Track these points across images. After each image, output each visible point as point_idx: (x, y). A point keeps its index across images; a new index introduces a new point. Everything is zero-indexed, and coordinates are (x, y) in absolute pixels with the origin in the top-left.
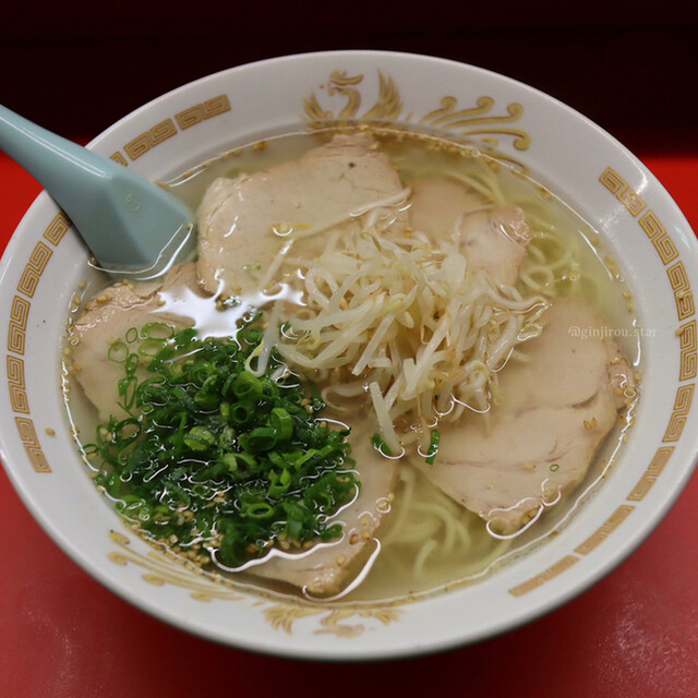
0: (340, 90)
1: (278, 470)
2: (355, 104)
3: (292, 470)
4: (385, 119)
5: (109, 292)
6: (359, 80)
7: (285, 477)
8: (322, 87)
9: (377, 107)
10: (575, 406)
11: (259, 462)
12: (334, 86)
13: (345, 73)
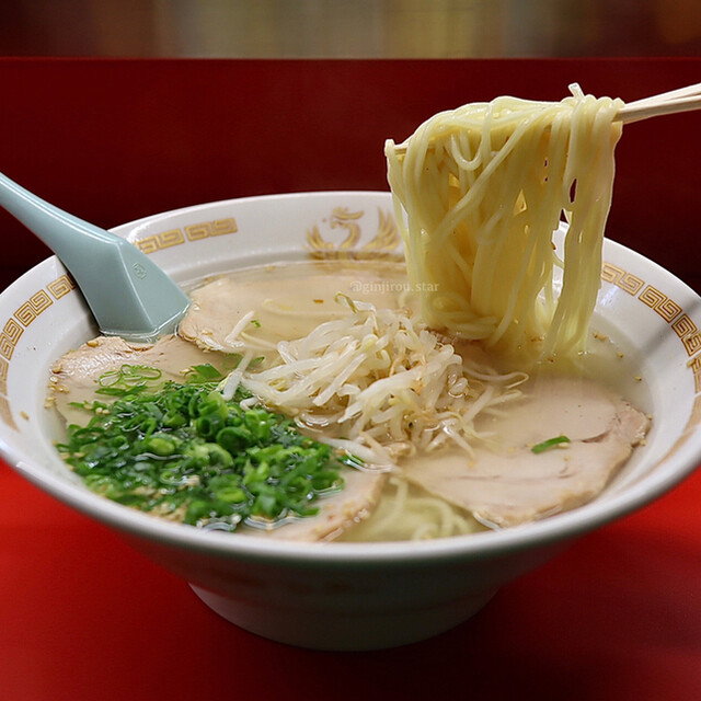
0: (341, 224)
1: (255, 462)
2: (355, 237)
3: (272, 463)
4: (384, 250)
5: (100, 339)
6: (360, 215)
7: (263, 468)
8: (324, 221)
9: (376, 239)
10: (585, 441)
11: (234, 456)
12: (335, 220)
13: (346, 209)
